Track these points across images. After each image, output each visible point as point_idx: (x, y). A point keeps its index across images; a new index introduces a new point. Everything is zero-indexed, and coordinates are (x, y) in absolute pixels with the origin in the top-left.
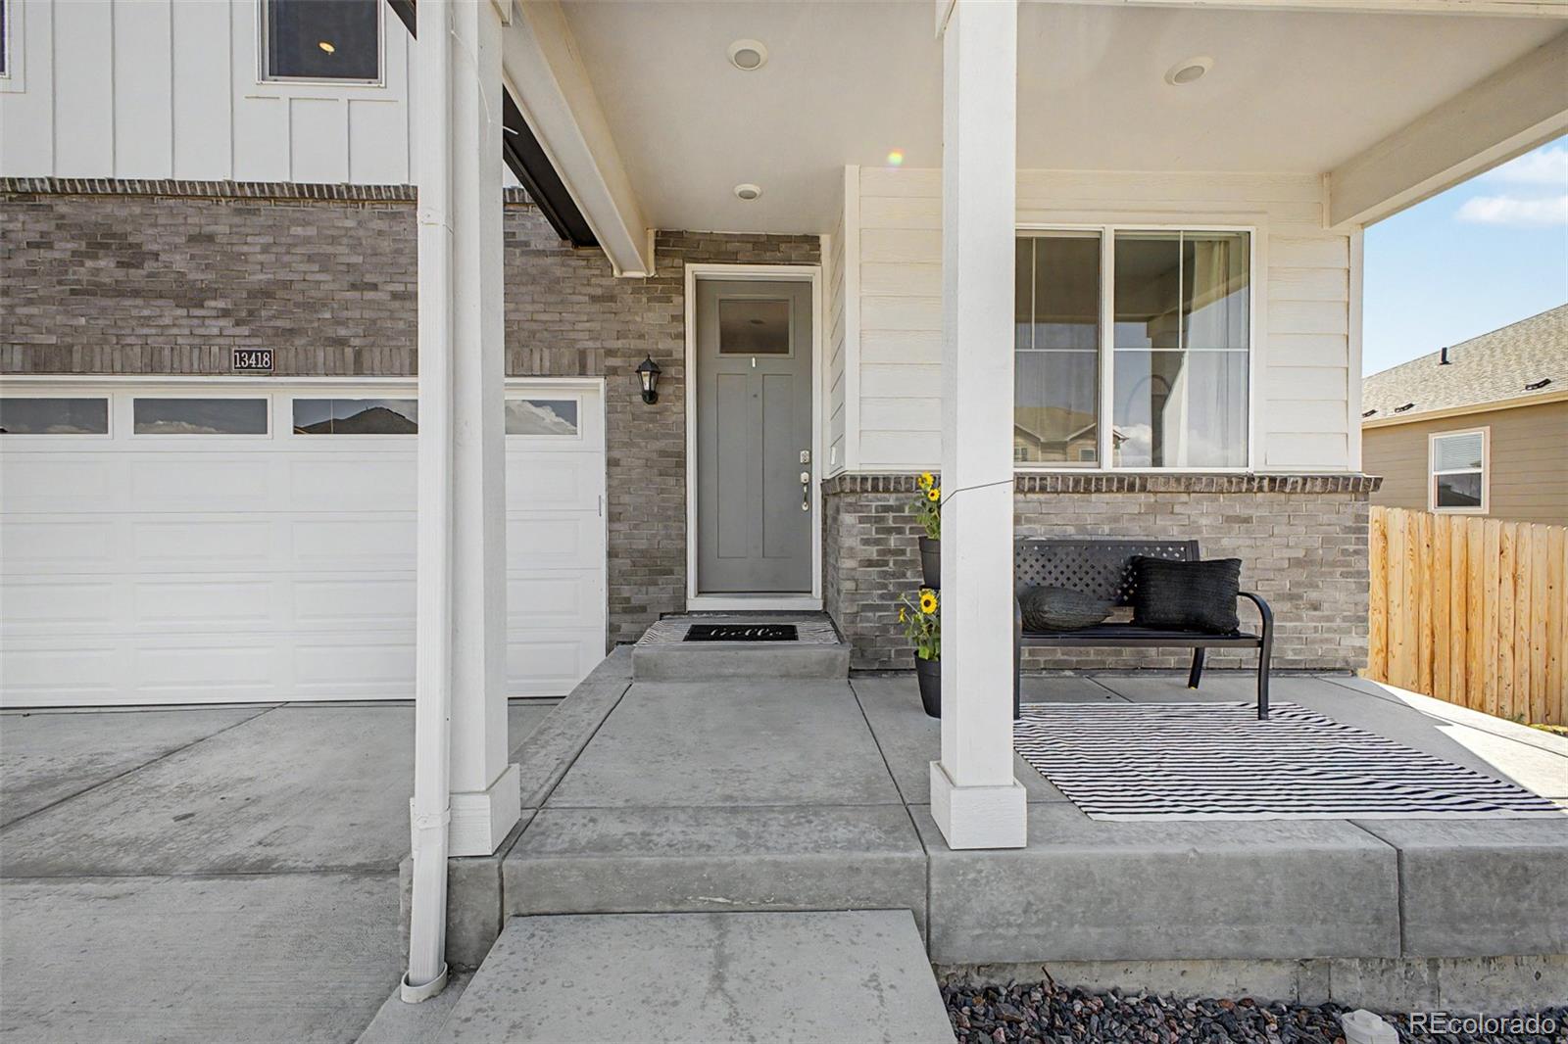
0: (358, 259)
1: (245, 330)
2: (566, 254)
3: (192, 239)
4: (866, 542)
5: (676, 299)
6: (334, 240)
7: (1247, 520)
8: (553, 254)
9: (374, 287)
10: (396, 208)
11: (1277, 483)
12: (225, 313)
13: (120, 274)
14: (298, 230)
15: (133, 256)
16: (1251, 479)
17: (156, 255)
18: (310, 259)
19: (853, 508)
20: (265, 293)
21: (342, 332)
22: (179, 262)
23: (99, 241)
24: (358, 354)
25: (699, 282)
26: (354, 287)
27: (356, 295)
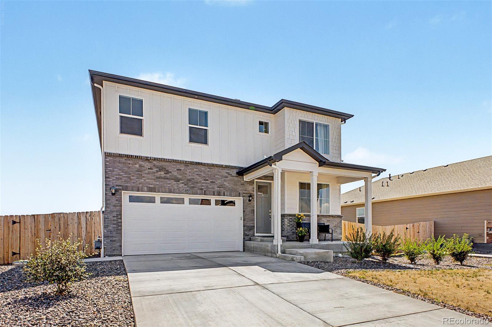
0: (205, 175)
1: (186, 186)
2: (238, 177)
3: (178, 170)
4: (288, 223)
5: (253, 185)
6: (201, 172)
7: (329, 221)
8: (235, 176)
9: (208, 180)
10: (211, 167)
11: (332, 216)
12: (183, 183)
13: (165, 175)
14: (195, 170)
15: (167, 172)
16: (330, 215)
17: (171, 172)
18: (197, 175)
19: (287, 218)
20: (190, 180)
21: (203, 188)
22: (175, 174)
23: (161, 169)
24: (205, 192)
25: (256, 182)
26: (204, 180)
27: (205, 181)
